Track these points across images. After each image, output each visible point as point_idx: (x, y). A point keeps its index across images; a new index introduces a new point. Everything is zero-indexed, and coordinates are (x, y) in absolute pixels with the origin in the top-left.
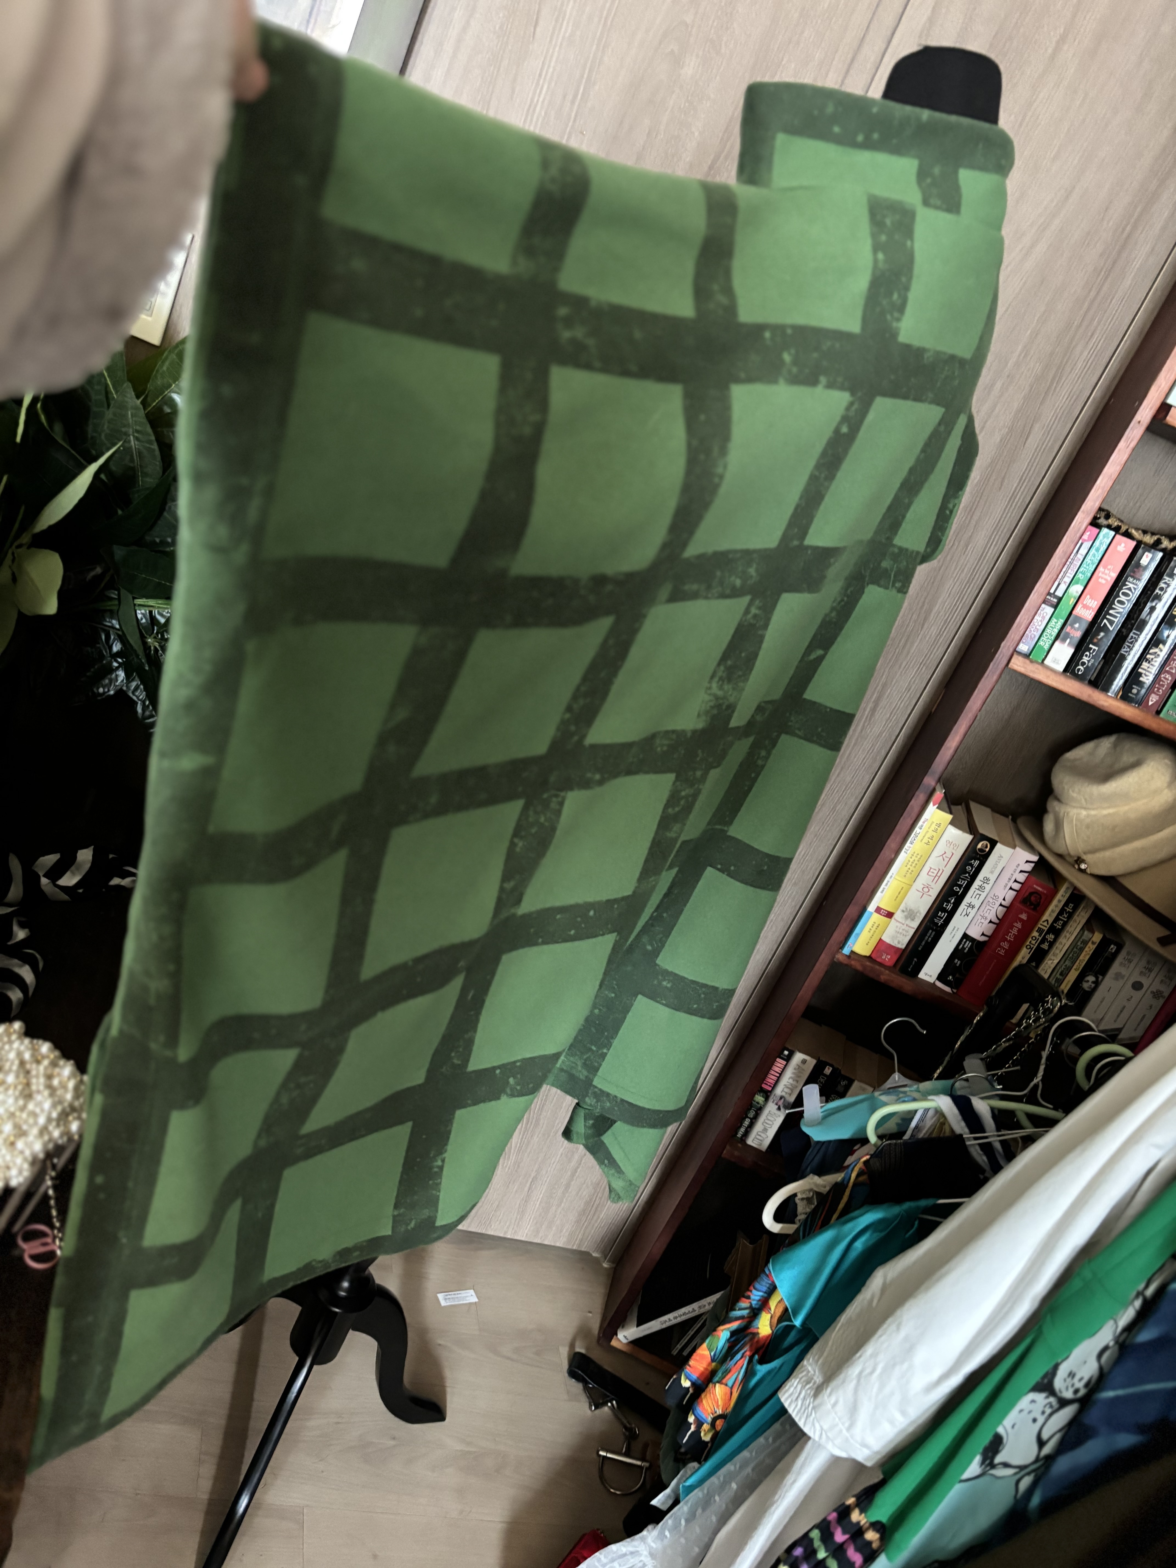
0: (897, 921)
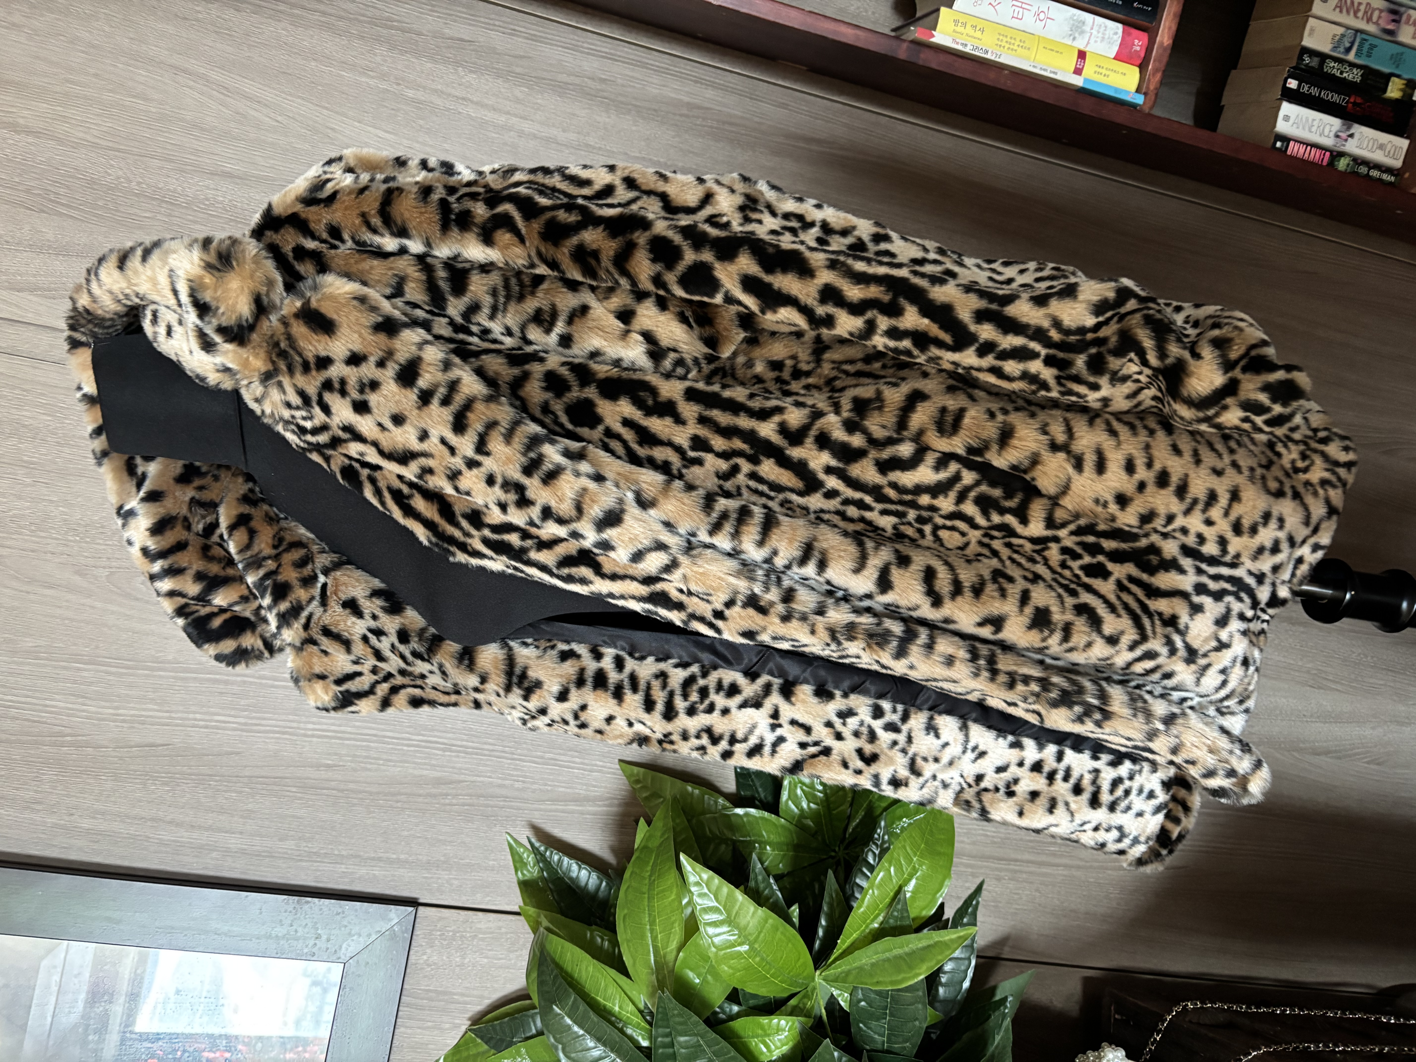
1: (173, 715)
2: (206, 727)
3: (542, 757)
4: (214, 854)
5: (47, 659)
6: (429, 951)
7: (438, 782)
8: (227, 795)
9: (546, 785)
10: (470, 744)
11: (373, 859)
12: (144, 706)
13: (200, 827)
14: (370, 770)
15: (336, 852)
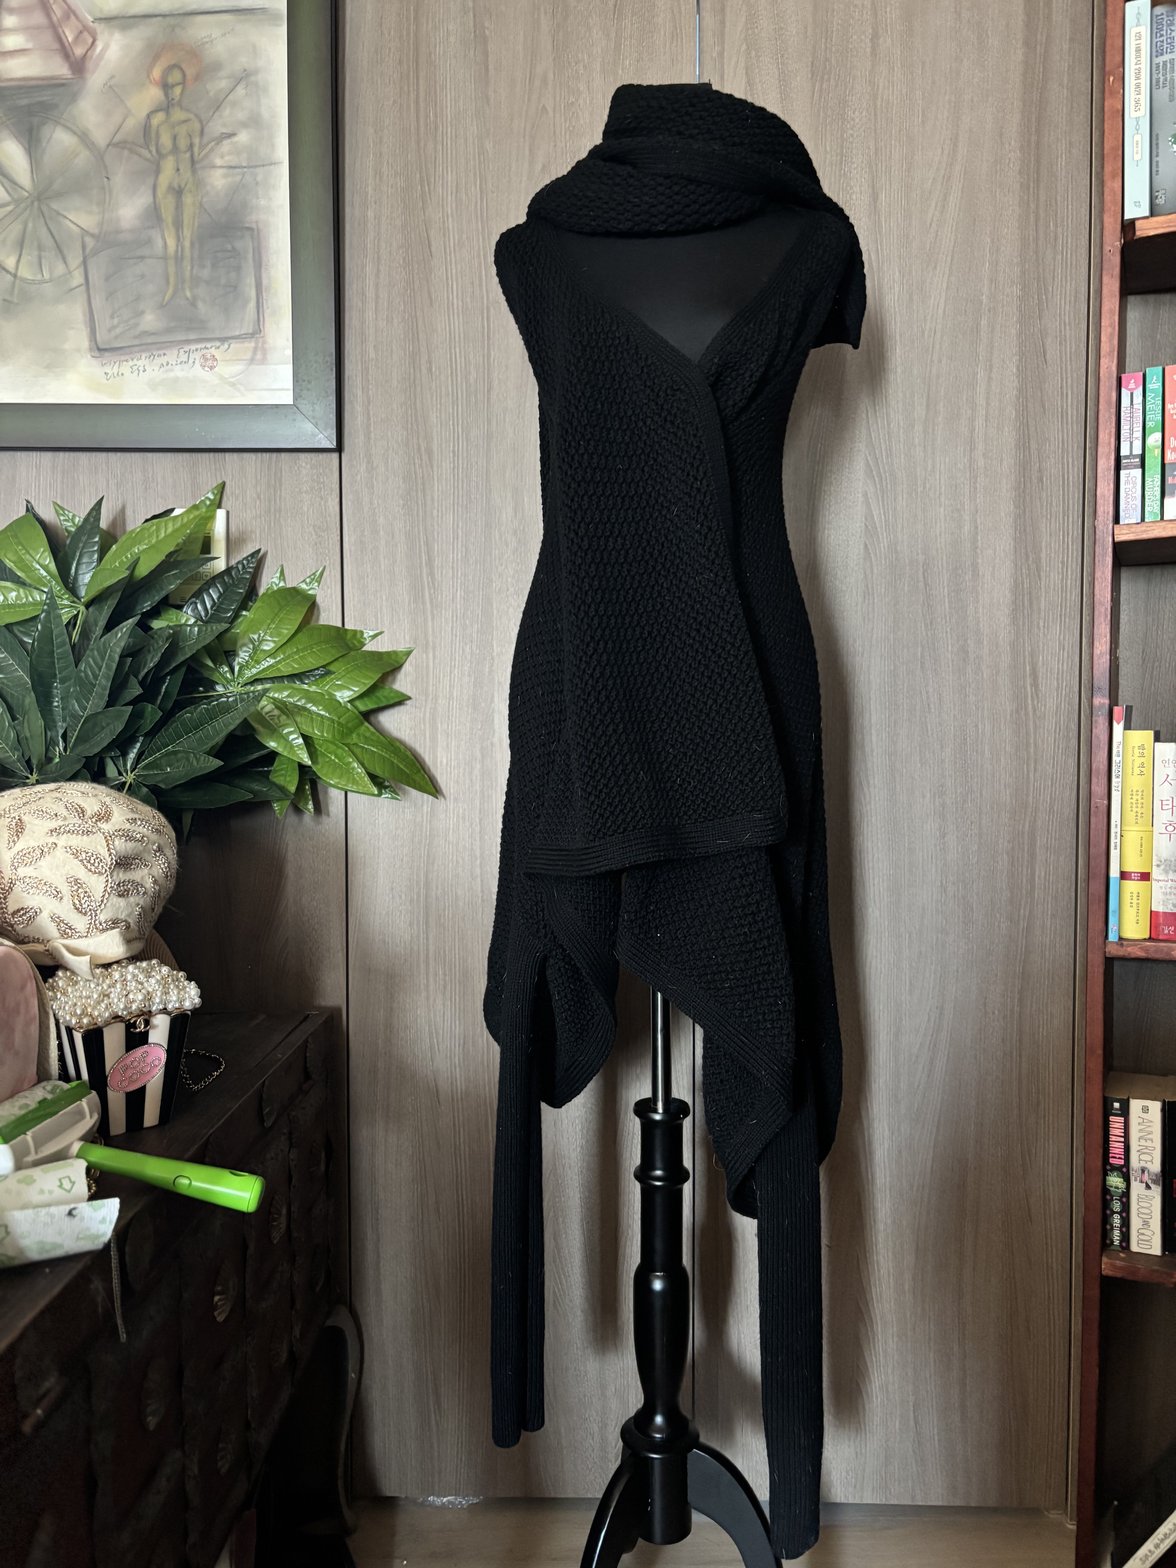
0: (1159, 881)
1: (453, 254)
2: (447, 279)
3: (458, 527)
4: (360, 304)
5: (479, 162)
6: (309, 466)
7: (429, 452)
8: (402, 303)
9: (438, 534)
10: (460, 470)
11: (369, 414)
12: (456, 233)
13: (377, 290)
14: (432, 399)
15: (370, 387)
